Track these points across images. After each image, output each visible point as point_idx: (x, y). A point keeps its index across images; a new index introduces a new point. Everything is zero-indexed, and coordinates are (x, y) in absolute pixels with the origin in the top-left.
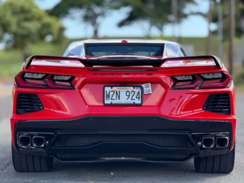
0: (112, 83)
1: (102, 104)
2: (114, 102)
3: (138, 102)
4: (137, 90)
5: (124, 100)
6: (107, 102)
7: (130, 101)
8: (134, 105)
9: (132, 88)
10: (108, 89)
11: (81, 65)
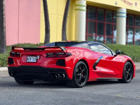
0: (30, 55)
1: (26, 62)
2: (29, 61)
3: (35, 61)
4: (36, 58)
5: (32, 61)
6: (28, 61)
7: (33, 61)
8: (34, 62)
9: (34, 57)
10: (28, 57)
11: (23, 49)
